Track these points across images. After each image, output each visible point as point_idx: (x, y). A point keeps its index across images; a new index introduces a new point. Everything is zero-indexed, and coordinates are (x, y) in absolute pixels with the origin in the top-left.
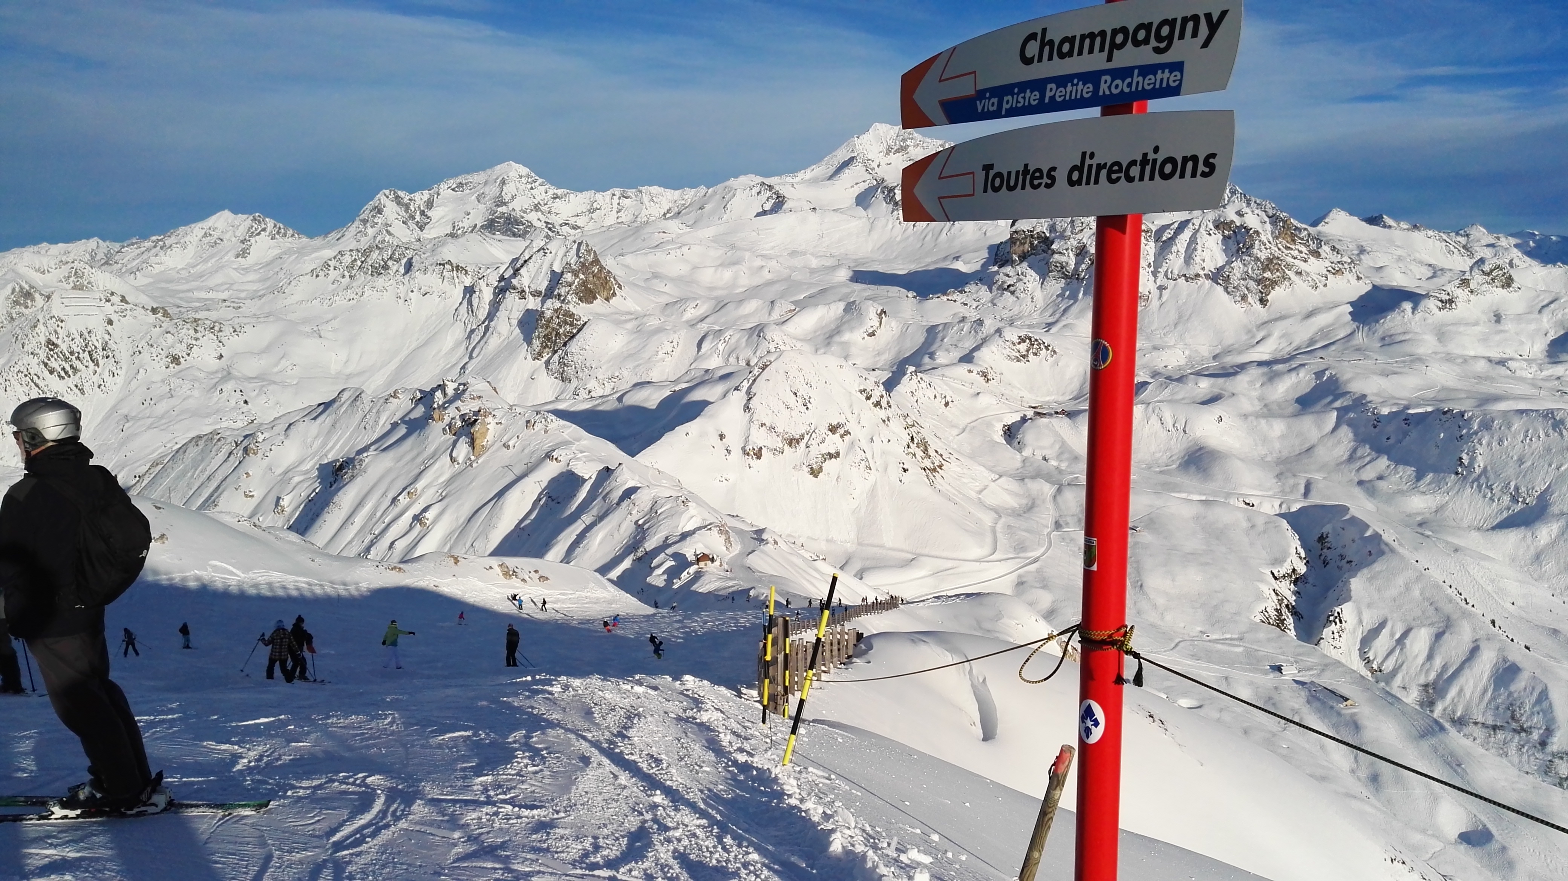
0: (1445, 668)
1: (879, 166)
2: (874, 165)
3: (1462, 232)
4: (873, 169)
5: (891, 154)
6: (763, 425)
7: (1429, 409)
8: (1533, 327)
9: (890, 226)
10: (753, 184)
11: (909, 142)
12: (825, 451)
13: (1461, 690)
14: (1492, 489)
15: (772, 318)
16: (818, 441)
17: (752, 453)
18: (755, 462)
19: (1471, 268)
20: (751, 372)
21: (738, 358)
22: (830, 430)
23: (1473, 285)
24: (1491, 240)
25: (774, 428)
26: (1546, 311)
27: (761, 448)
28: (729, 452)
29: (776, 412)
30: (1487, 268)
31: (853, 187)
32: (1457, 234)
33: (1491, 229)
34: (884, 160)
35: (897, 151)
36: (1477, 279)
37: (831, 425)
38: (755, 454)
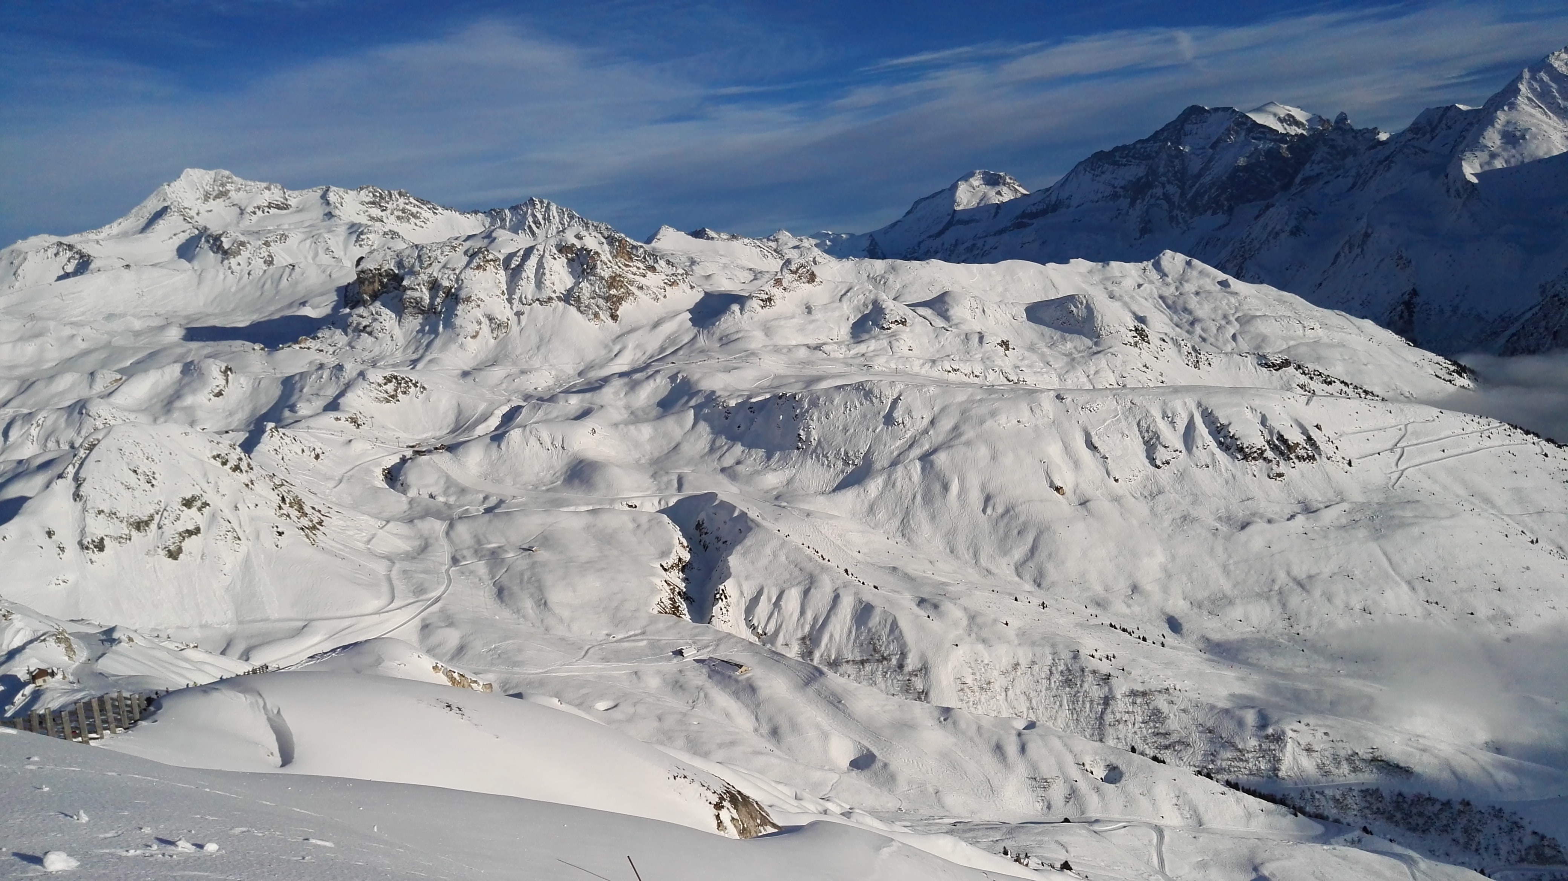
0: (815, 619)
1: (198, 214)
2: (193, 213)
3: (772, 238)
4: (192, 218)
5: (211, 200)
6: (100, 512)
7: (768, 396)
8: (837, 314)
9: (221, 276)
10: (47, 244)
11: (229, 187)
12: (181, 530)
13: (831, 636)
14: (827, 457)
15: (94, 392)
16: (172, 519)
17: (91, 546)
18: (97, 556)
19: (782, 268)
20: (75, 456)
21: (58, 442)
22: (184, 505)
23: (785, 283)
24: (795, 242)
25: (115, 514)
26: (845, 299)
27: (102, 539)
28: (62, 549)
29: (114, 495)
30: (793, 268)
31: (171, 238)
32: (768, 240)
33: (794, 232)
34: (204, 208)
35: (217, 197)
36: (788, 277)
37: (184, 499)
38: (95, 547)
